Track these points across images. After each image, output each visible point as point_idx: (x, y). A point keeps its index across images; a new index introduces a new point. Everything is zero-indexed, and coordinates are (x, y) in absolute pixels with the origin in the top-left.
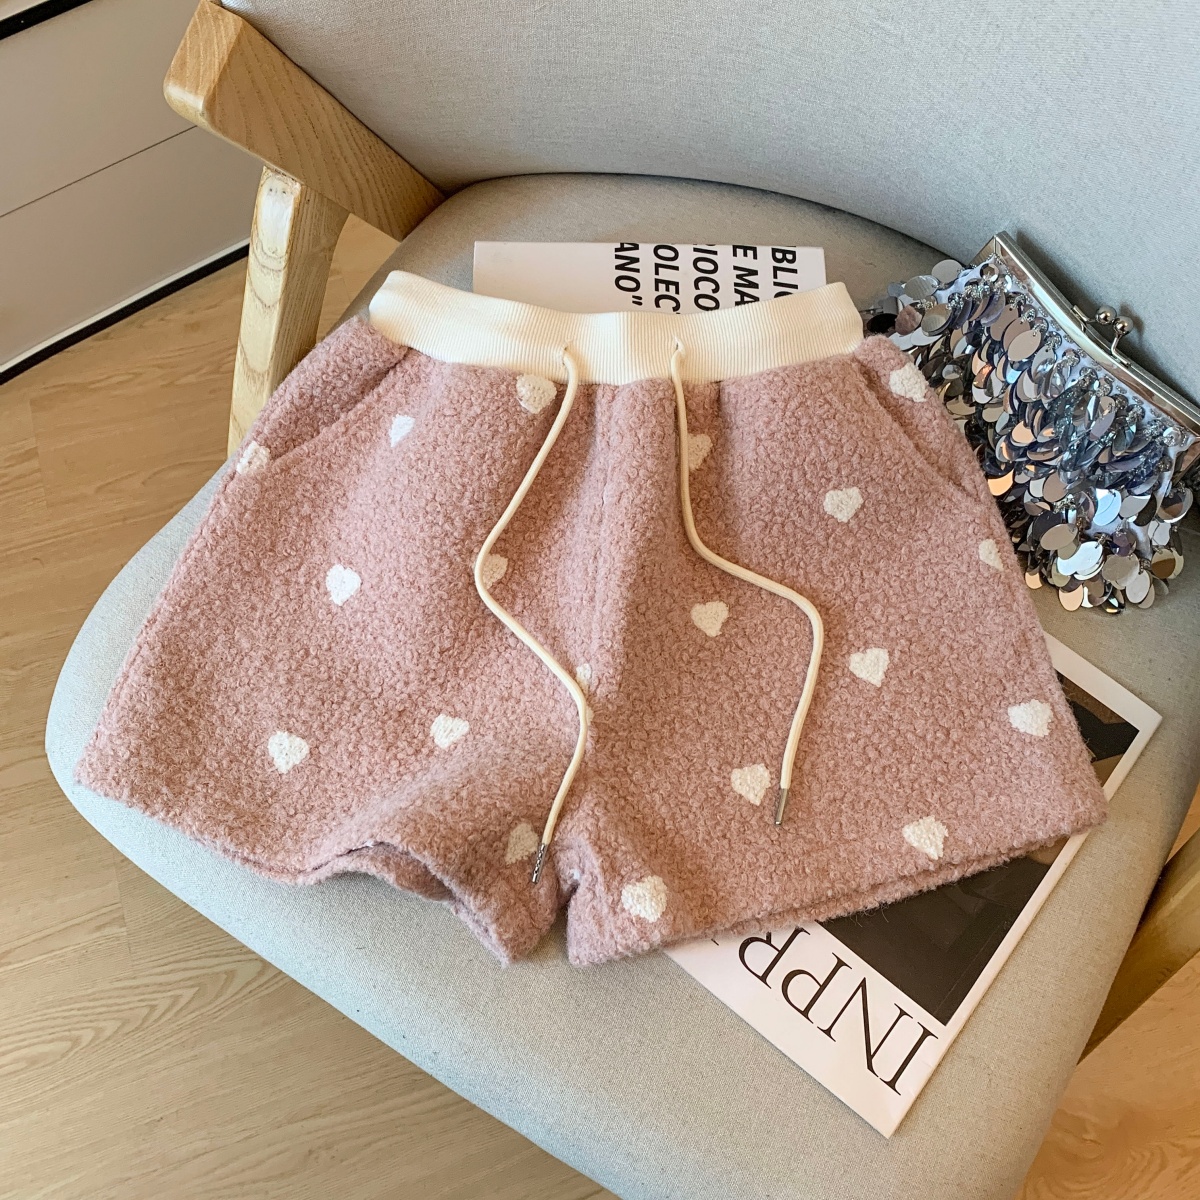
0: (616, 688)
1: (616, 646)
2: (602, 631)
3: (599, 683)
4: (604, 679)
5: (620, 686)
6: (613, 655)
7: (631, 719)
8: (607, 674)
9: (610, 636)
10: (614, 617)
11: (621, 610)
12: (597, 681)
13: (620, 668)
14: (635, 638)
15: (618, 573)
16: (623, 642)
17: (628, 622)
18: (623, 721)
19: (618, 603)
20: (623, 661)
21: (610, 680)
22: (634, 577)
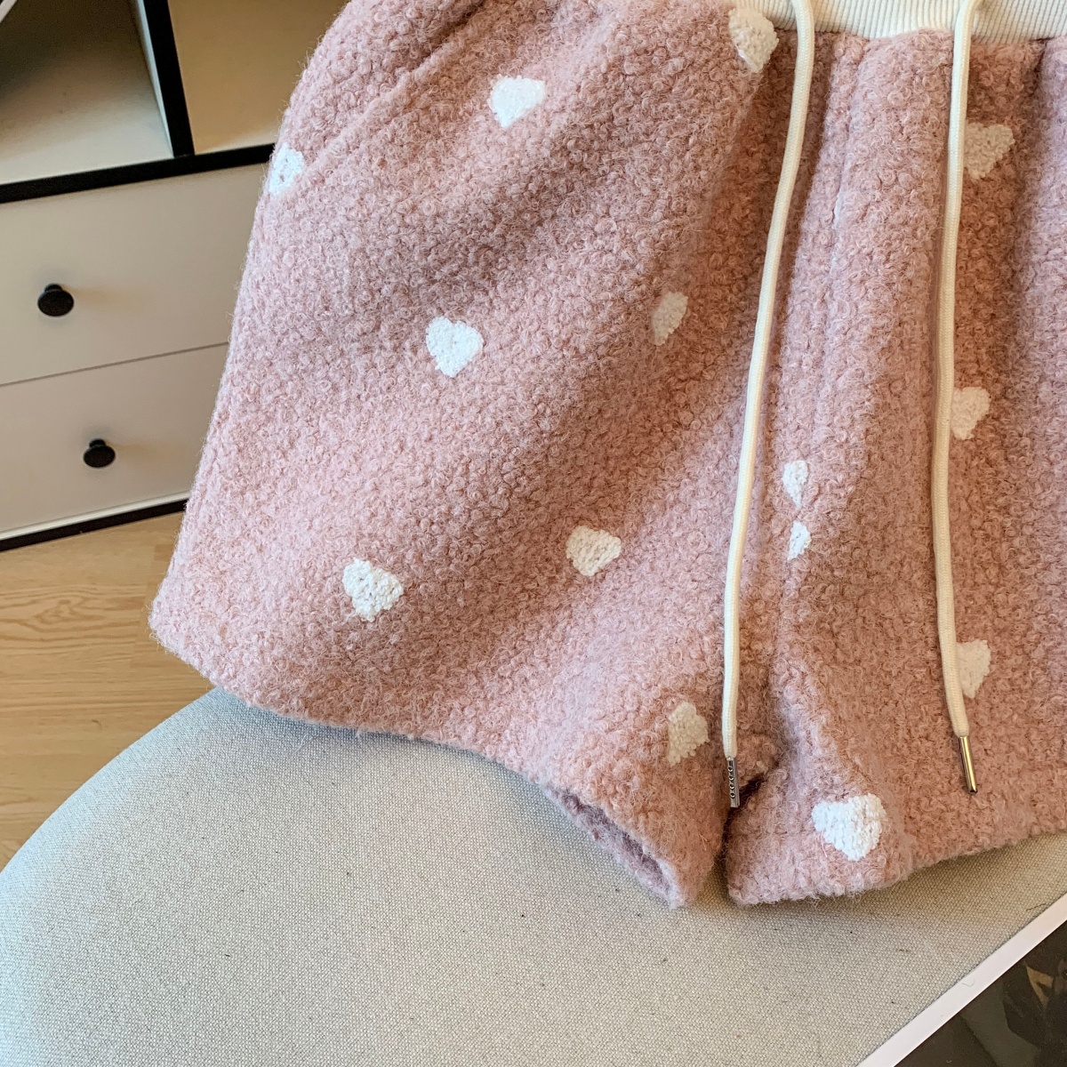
0: (844, 503)
1: (854, 440)
2: (834, 414)
3: (820, 493)
4: (828, 488)
5: (850, 502)
6: (847, 455)
7: (857, 553)
8: (832, 481)
9: (847, 423)
10: (855, 396)
11: (866, 387)
12: (816, 489)
13: (854, 474)
14: (884, 431)
15: (866, 329)
16: (866, 435)
17: (877, 406)
18: (844, 555)
19: (863, 375)
20: (861, 463)
21: (836, 491)
22: (889, 337)
